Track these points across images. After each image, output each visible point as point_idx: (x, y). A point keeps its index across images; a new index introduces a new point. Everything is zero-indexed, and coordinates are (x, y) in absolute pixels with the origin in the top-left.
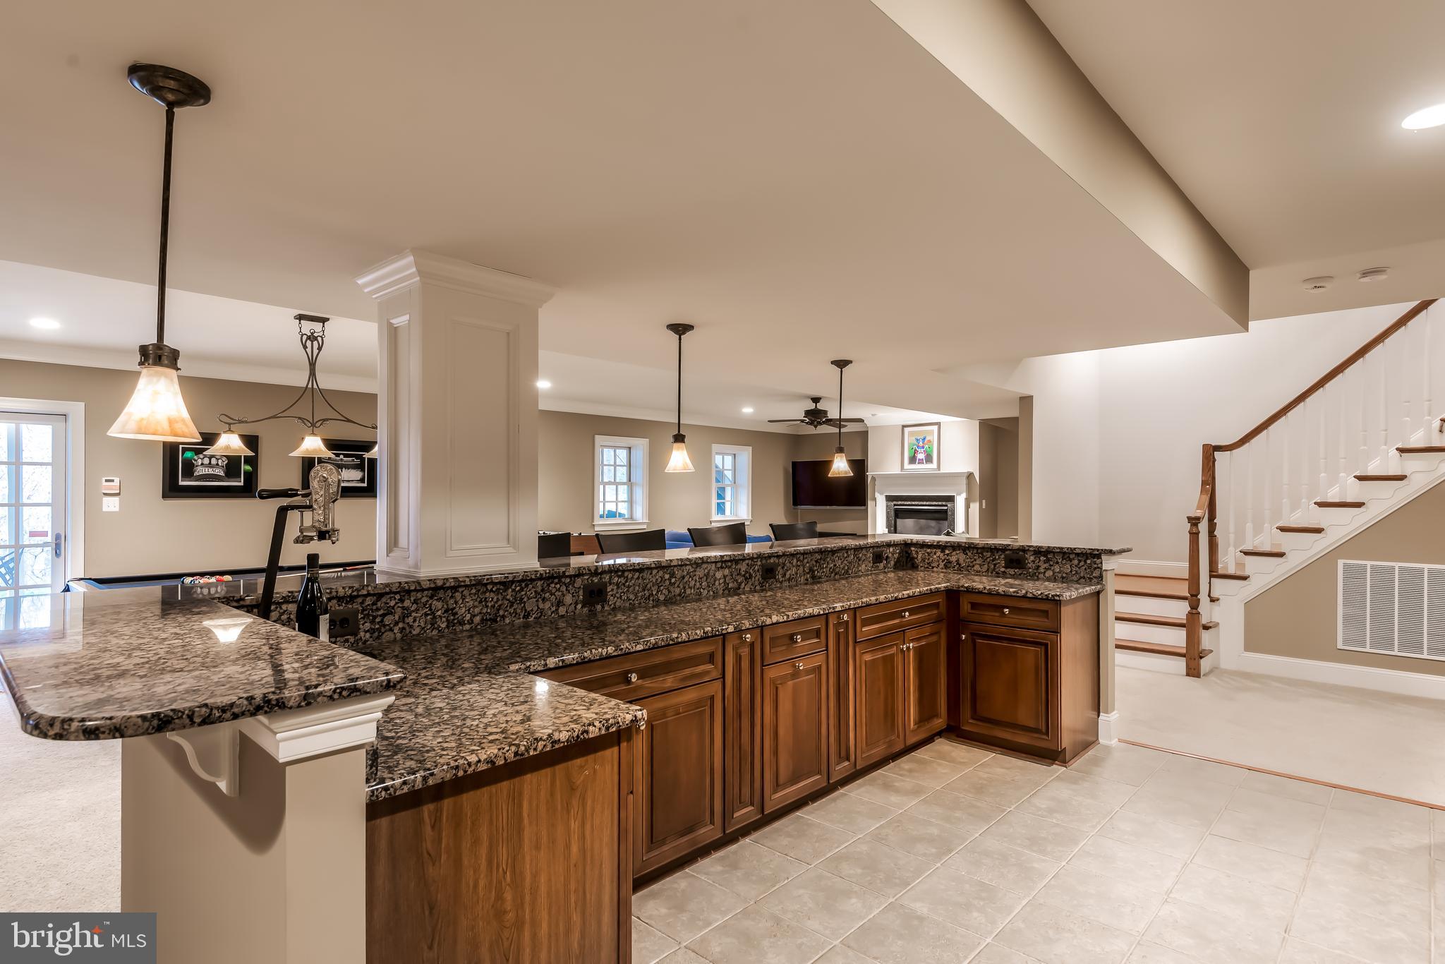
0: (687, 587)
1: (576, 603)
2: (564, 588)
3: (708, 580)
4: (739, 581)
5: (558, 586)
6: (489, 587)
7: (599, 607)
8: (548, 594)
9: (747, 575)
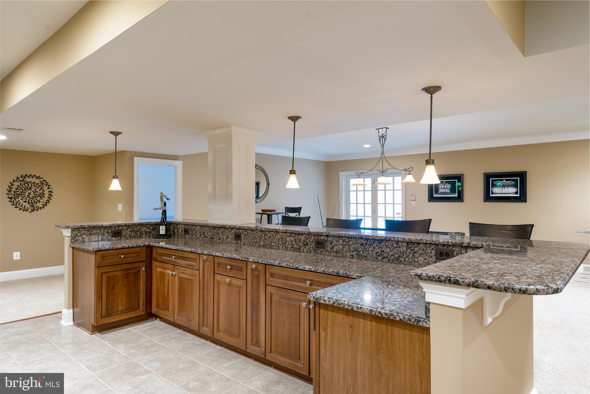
0: (272, 242)
1: (232, 239)
2: (229, 232)
3: (283, 241)
4: (300, 245)
5: (227, 231)
6: (211, 228)
7: (239, 242)
8: (225, 233)
9: (305, 243)
